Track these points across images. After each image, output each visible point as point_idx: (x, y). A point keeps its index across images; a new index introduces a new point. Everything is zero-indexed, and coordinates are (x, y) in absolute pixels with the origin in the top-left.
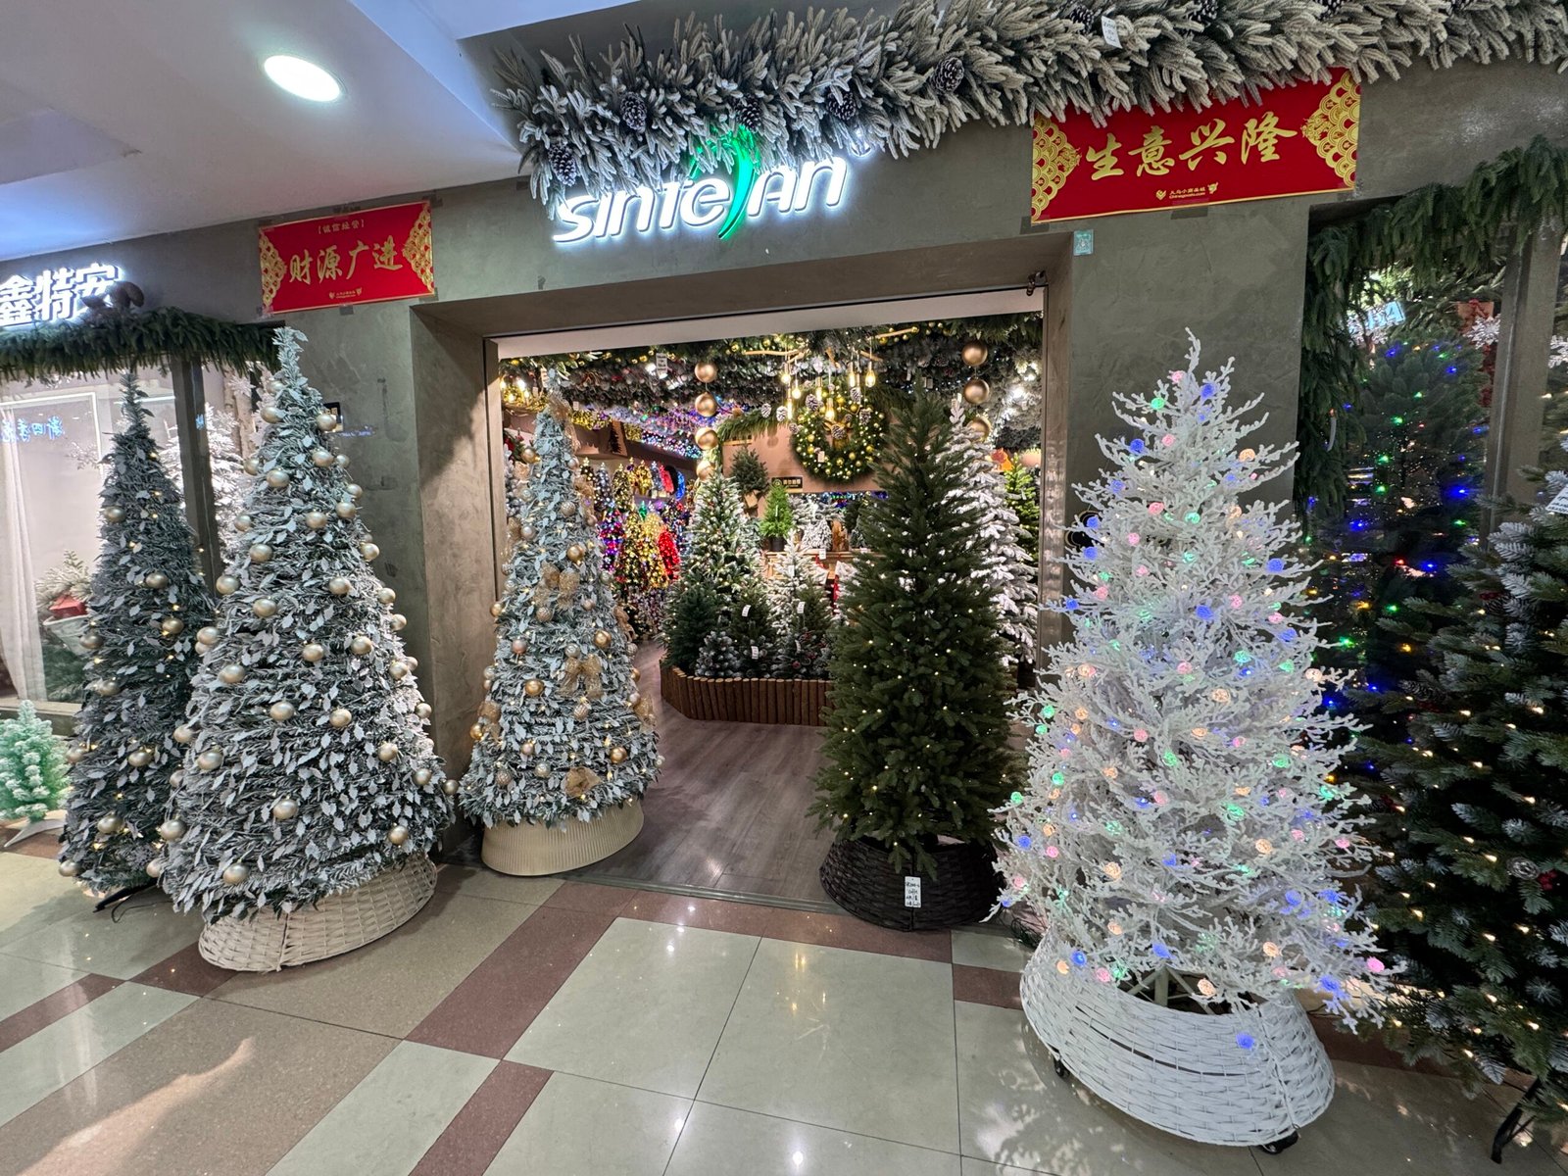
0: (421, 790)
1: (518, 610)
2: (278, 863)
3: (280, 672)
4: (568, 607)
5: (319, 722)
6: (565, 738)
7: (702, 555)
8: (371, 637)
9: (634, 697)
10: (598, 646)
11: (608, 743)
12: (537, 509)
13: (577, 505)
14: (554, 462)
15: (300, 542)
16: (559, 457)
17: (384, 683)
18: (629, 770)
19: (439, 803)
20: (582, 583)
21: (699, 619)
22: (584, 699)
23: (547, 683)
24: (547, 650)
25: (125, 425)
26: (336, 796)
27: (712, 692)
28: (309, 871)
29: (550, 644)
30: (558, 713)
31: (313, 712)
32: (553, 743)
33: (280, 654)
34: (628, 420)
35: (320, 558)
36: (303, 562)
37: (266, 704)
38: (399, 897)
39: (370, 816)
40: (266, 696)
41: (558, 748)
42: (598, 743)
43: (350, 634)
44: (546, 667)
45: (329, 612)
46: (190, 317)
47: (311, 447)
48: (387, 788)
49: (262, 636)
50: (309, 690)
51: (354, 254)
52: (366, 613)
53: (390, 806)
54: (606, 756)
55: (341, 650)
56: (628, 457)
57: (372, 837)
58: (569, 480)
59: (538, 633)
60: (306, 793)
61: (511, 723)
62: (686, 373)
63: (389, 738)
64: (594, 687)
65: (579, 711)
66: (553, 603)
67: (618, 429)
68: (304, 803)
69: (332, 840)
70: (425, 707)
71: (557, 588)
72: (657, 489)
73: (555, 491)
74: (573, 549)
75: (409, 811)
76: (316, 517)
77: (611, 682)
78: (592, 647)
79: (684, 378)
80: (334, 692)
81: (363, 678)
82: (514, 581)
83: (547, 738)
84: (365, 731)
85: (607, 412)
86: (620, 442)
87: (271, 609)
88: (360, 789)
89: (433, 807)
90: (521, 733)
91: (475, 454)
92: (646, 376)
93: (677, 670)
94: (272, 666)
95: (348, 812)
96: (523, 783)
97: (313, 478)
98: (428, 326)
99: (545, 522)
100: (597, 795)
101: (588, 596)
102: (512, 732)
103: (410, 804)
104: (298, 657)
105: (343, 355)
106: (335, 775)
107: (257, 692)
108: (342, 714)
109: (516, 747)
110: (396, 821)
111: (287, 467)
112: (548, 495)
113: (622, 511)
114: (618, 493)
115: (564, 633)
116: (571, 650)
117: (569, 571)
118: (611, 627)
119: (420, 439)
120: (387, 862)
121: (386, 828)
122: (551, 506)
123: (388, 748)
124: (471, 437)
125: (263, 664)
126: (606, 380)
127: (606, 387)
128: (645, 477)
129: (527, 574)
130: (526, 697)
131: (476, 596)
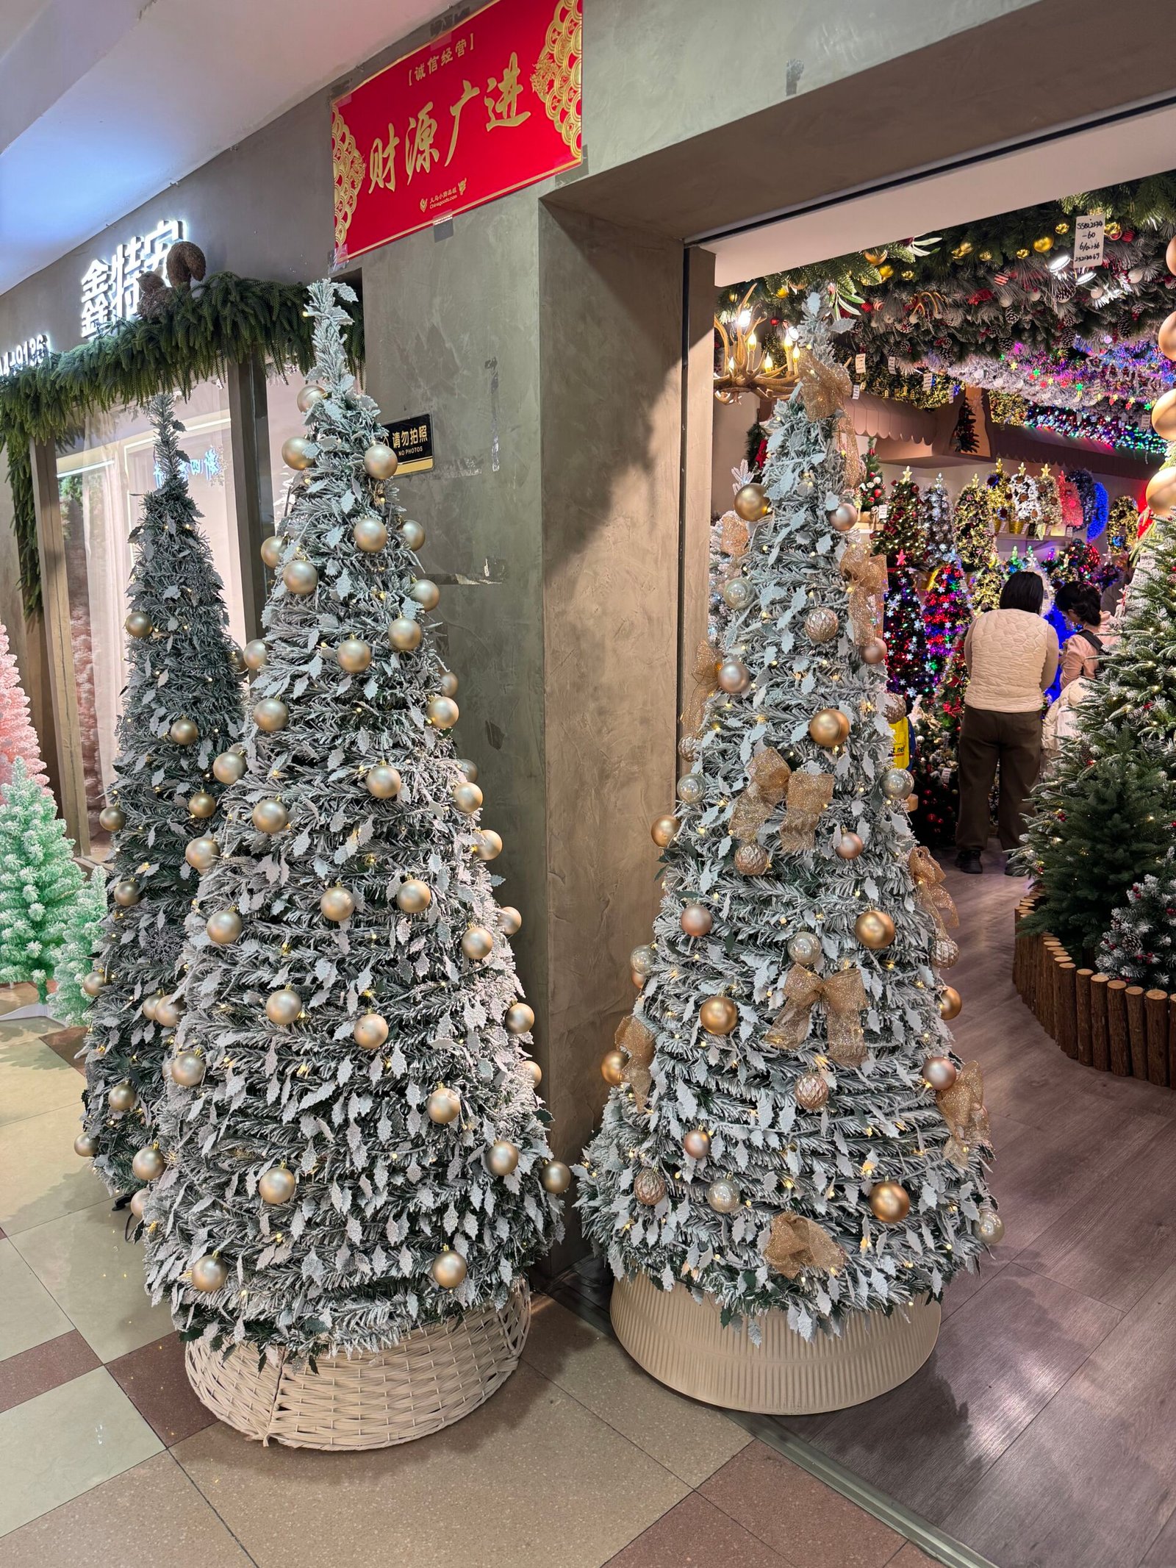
0: (499, 1184)
1: (703, 842)
2: (263, 1274)
3: (288, 933)
4: (806, 850)
5: (341, 1033)
6: (774, 1142)
7: (1140, 687)
8: (433, 880)
9: (939, 1070)
10: (863, 944)
11: (869, 1167)
12: (756, 625)
13: (842, 615)
14: (800, 517)
15: (329, 697)
16: (813, 503)
17: (449, 968)
18: (912, 1238)
19: (531, 1209)
20: (837, 795)
21: (1119, 839)
22: (821, 1060)
23: (745, 1011)
24: (753, 937)
25: (159, 479)
26: (354, 1176)
27: (1134, 1016)
28: (307, 1302)
29: (758, 925)
30: (762, 1080)
31: (331, 1012)
32: (749, 1145)
33: (290, 901)
34: (998, 383)
35: (357, 728)
36: (329, 735)
37: (264, 988)
38: (452, 1370)
39: (406, 1225)
40: (264, 974)
41: (758, 1159)
42: (846, 1168)
43: (398, 873)
44: (748, 975)
45: (365, 831)
46: (243, 286)
47: (355, 513)
48: (438, 1174)
49: (267, 864)
50: (326, 972)
51: (456, 111)
52: (428, 834)
53: (441, 1210)
54: (862, 1197)
55: (382, 903)
56: (992, 460)
57: (407, 1264)
58: (829, 558)
59: (737, 898)
60: (308, 1163)
61: (671, 1077)
62: (1142, 264)
63: (449, 1078)
64: (848, 1039)
65: (809, 1088)
66: (772, 837)
67: (975, 403)
68: (305, 1179)
69: (344, 1253)
70: (523, 1012)
71: (781, 805)
72: (1047, 521)
73: (796, 585)
74: (824, 718)
75: (471, 1226)
76: (352, 650)
77: (887, 1029)
78: (849, 944)
79: (1135, 277)
80: (365, 980)
81: (413, 958)
82: (699, 780)
83: (737, 1132)
84: (410, 1059)
85: (953, 372)
86: (979, 429)
87: (278, 820)
88: (394, 1170)
89: (518, 1218)
90: (688, 1105)
91: (652, 500)
92: (1047, 281)
93: (1053, 944)
94: (276, 920)
95: (369, 1212)
96: (684, 1211)
97: (354, 575)
98: (574, 235)
99: (770, 656)
100: (833, 1284)
101: (851, 827)
102: (671, 1095)
103: (474, 1212)
104: (316, 908)
105: (436, 320)
106: (354, 1135)
107: (256, 963)
108: (374, 1025)
109: (676, 1131)
110: (450, 1241)
111: (317, 553)
112: (782, 593)
113: (969, 568)
114: (965, 532)
115: (789, 904)
116: (802, 946)
117: (812, 768)
118: (899, 897)
119: (546, 480)
120: (429, 1316)
121: (431, 1249)
122: (785, 619)
123: (446, 1099)
124: (647, 464)
125: (265, 914)
126: (956, 305)
127: (955, 319)
128: (1024, 498)
129: (724, 767)
130: (702, 1030)
131: (638, 788)
